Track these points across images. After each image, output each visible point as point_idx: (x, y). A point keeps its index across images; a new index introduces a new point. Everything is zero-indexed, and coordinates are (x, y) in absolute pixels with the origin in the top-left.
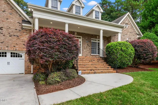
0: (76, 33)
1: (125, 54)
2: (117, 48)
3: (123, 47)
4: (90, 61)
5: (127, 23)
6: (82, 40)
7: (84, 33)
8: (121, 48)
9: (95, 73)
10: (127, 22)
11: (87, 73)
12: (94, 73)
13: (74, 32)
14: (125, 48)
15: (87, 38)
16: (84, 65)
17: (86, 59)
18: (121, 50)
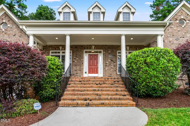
0: (93, 47)
1: (153, 70)
2: (137, 61)
3: (148, 58)
4: (97, 84)
5: (182, 19)
6: (103, 54)
7: (106, 45)
8: (145, 60)
9: (88, 105)
10: (182, 17)
11: (74, 106)
12: (86, 105)
13: (90, 45)
14: (153, 59)
15: (110, 51)
16: (81, 91)
17: (93, 81)
18: (145, 62)
